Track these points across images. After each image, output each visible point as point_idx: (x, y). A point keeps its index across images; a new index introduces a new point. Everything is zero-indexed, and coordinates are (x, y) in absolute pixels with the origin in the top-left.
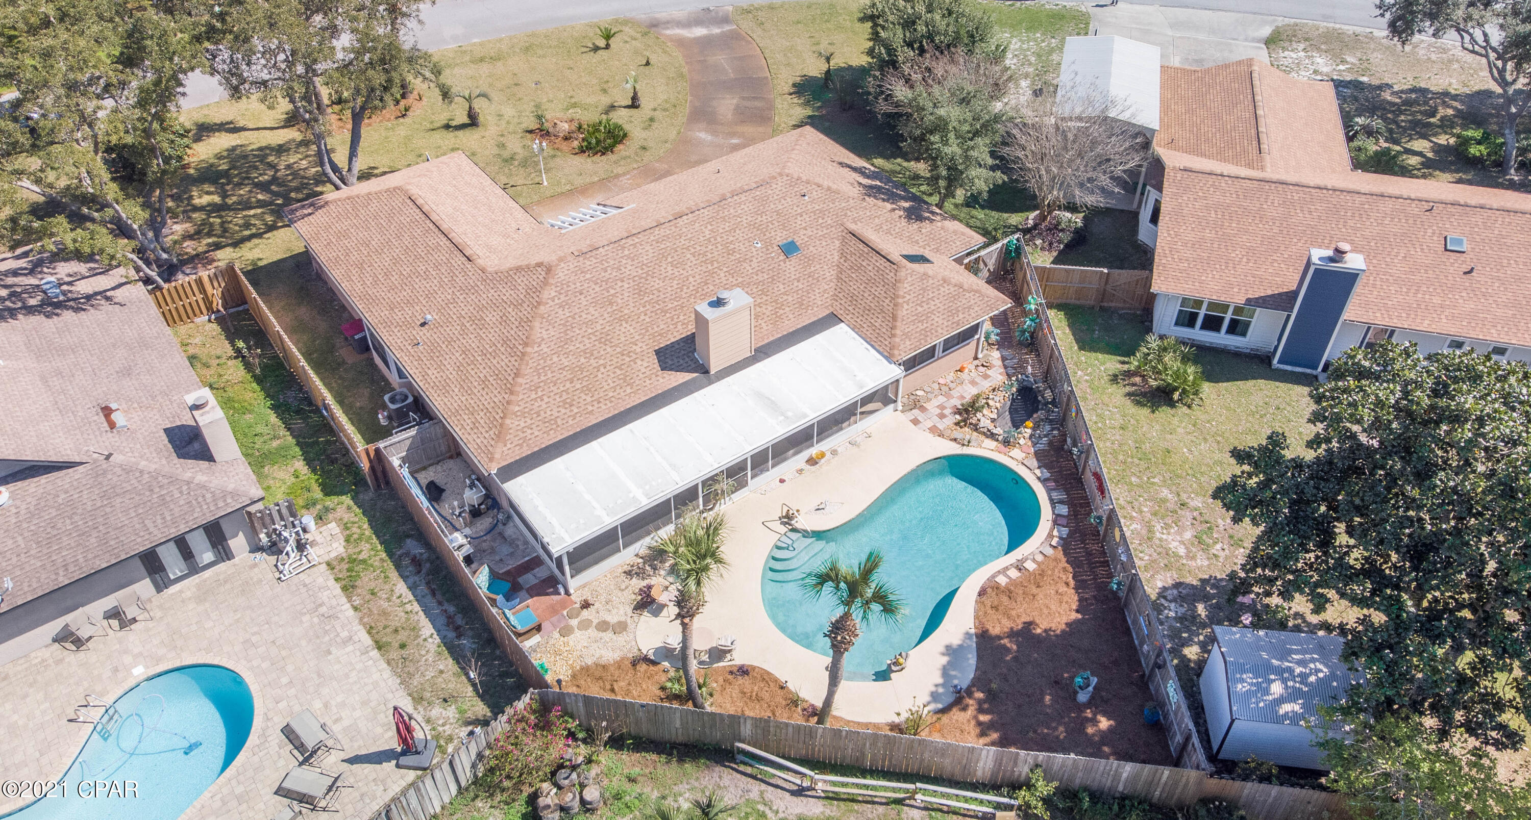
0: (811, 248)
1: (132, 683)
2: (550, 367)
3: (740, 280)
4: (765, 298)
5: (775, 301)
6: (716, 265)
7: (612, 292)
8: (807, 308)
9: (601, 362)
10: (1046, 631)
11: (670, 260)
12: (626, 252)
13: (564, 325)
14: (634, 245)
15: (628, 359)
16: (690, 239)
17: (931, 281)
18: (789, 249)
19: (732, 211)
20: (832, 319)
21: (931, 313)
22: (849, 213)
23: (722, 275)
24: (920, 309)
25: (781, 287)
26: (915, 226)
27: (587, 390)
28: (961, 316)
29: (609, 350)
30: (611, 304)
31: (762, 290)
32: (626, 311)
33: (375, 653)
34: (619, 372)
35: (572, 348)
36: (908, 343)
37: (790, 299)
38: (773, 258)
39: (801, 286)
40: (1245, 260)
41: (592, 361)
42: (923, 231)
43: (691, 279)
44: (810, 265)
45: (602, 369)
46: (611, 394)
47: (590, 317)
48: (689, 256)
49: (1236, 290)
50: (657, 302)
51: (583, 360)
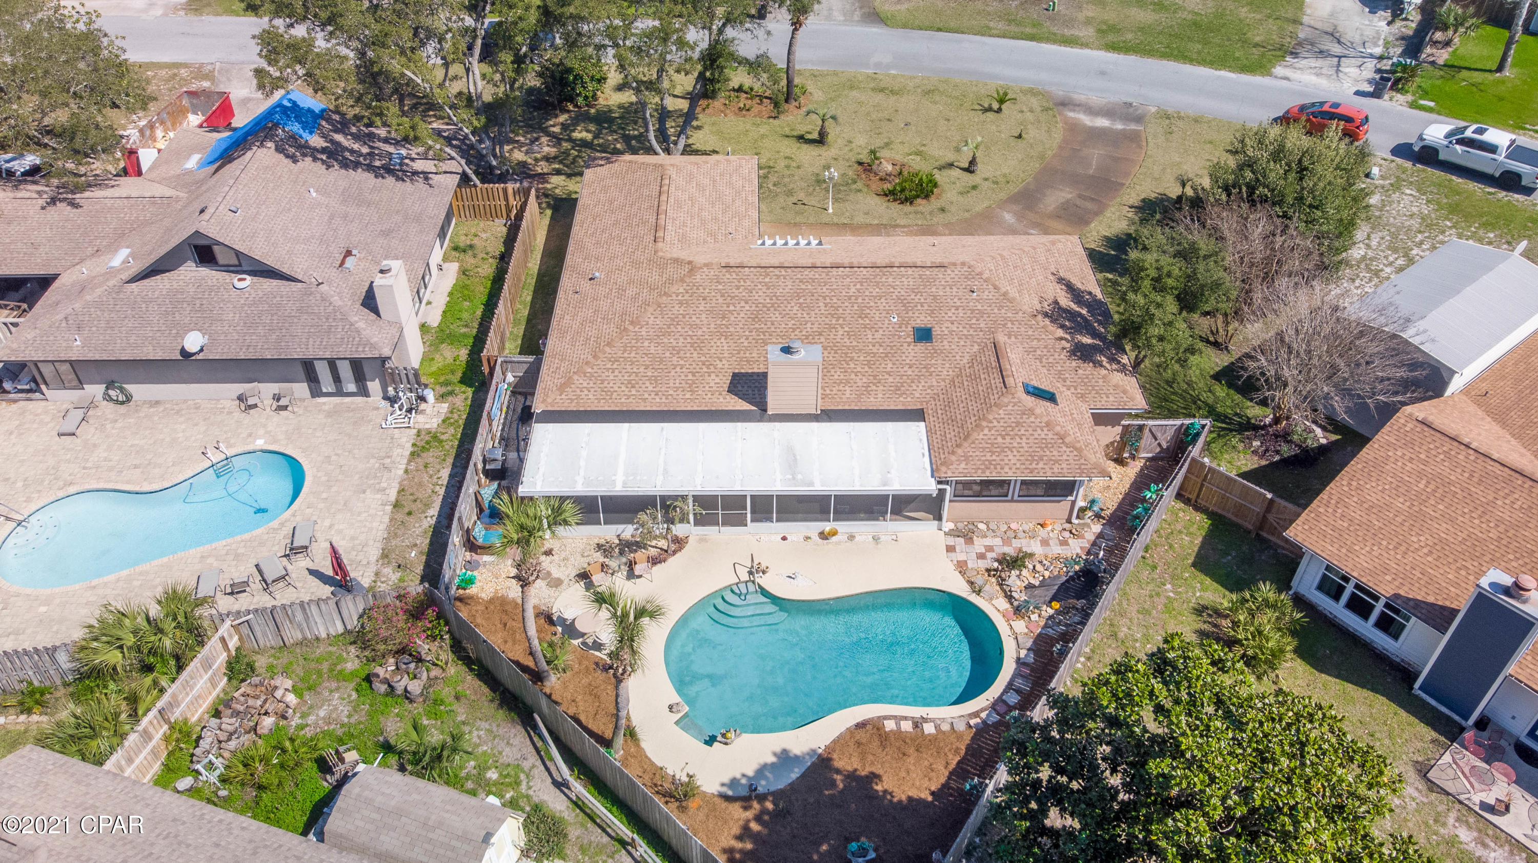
0: (945, 343)
1: (250, 448)
2: (637, 348)
3: (855, 343)
4: (866, 369)
5: (875, 377)
6: (841, 321)
7: (732, 308)
8: (901, 395)
9: (682, 362)
10: (885, 791)
11: (801, 301)
12: (767, 280)
13: (673, 320)
14: (778, 277)
15: (705, 370)
16: (832, 290)
17: (1032, 419)
18: (924, 335)
19: (890, 280)
20: (917, 415)
21: (1011, 450)
22: (1009, 325)
23: (841, 332)
24: (1000, 440)
25: (890, 365)
26: (1074, 364)
27: (655, 380)
28: (1041, 465)
29: (695, 355)
30: (723, 318)
31: (869, 361)
32: (732, 329)
34: (690, 377)
35: (666, 340)
36: (963, 465)
37: (891, 379)
38: (900, 337)
39: (909, 373)
40: (1425, 550)
41: (675, 359)
42: (1080, 372)
43: (809, 325)
44: (932, 357)
45: (678, 369)
46: (671, 392)
47: (698, 322)
48: (821, 304)
49: (1388, 578)
50: (764, 333)
51: (667, 354)
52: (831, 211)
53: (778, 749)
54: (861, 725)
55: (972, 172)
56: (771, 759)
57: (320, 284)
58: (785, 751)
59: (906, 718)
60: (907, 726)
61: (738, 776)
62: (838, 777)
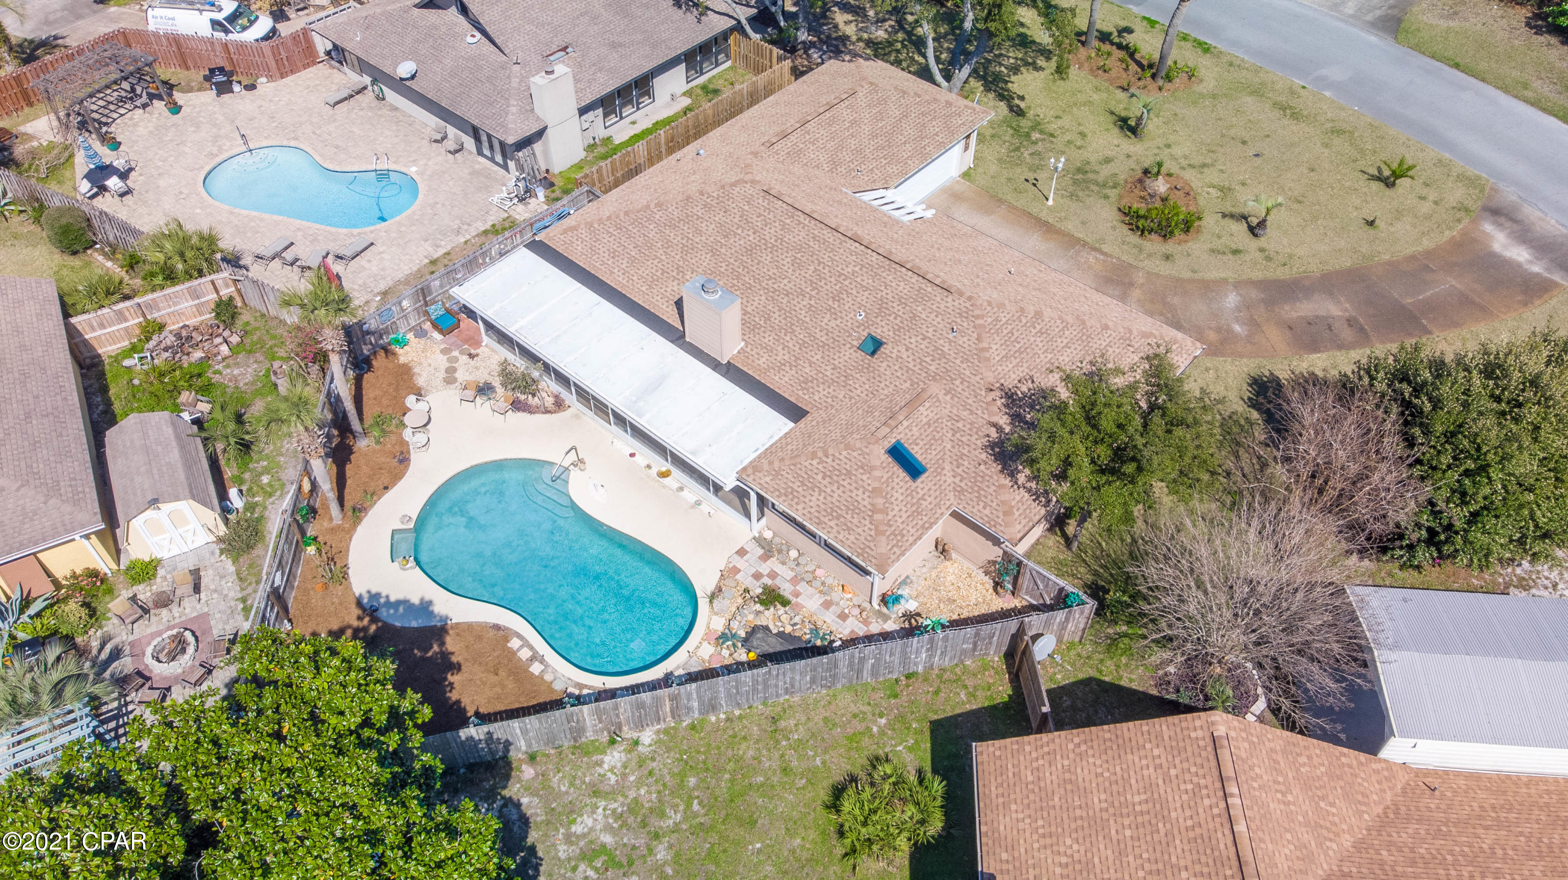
0: (884, 365)
1: (404, 170)
2: (643, 226)
3: (807, 319)
4: (797, 348)
5: (797, 359)
6: (813, 293)
7: (739, 231)
8: (803, 389)
9: (663, 257)
10: (451, 684)
11: (799, 256)
12: (788, 221)
13: (688, 216)
14: (800, 223)
15: (674, 274)
16: (832, 260)
17: (865, 477)
18: (874, 346)
19: (890, 278)
20: (795, 412)
21: (820, 491)
22: (957, 382)
23: (805, 303)
24: (819, 477)
25: (818, 357)
26: (984, 456)
27: (632, 261)
28: (832, 523)
29: (678, 257)
30: (726, 236)
31: (804, 342)
32: (723, 250)
33: (427, 261)
34: (659, 274)
35: (667, 232)
36: (768, 479)
37: (807, 370)
38: (851, 335)
39: (828, 373)
40: (1064, 860)
41: (661, 251)
42: (982, 467)
43: (786, 281)
44: (861, 371)
45: (656, 262)
46: (635, 278)
47: (704, 230)
48: (812, 268)
49: (1004, 856)
50: (745, 267)
51: (659, 245)
52: (1050, 202)
53: (427, 598)
54: (497, 627)
55: (1255, 235)
56: (416, 600)
57: (517, 63)
58: (430, 603)
59: (531, 648)
60: (525, 654)
61: (384, 594)
62: (436, 648)
